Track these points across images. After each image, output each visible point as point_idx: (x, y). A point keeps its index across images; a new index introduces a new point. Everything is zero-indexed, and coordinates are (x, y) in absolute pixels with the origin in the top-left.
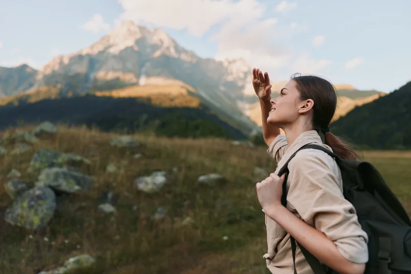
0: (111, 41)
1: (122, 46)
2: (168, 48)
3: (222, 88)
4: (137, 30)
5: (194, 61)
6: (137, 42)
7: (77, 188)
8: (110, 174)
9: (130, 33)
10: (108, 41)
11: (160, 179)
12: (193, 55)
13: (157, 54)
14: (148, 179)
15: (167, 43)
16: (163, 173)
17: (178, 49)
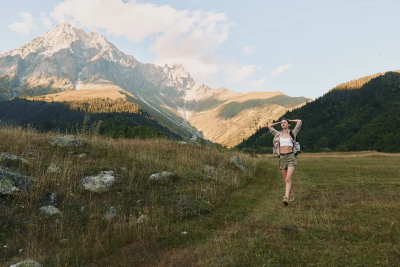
1: (56, 49)
2: (106, 53)
3: (162, 94)
4: (72, 32)
6: (73, 45)
7: (14, 188)
8: (53, 174)
11: (109, 178)
12: (133, 60)
13: (95, 58)
14: (96, 179)
15: (105, 47)
16: (112, 172)
17: (115, 52)
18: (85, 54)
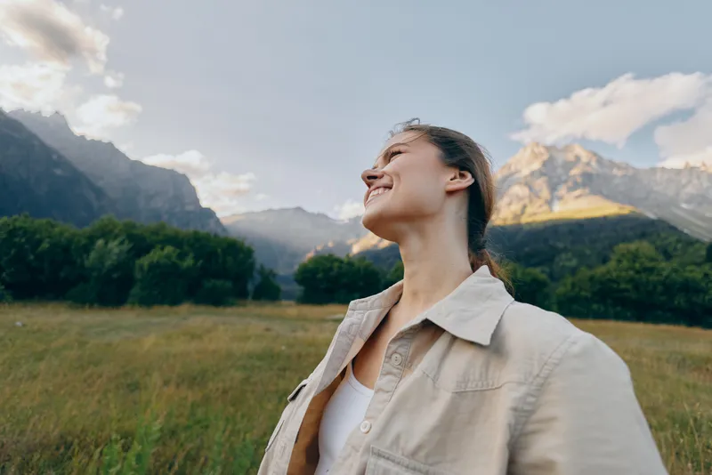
0: (513, 169)
1: (526, 172)
2: (588, 164)
3: (684, 206)
4: (542, 150)
5: (630, 173)
6: (545, 164)
9: (535, 156)
10: (510, 168)
12: (627, 167)
13: (575, 172)
15: (585, 157)
17: (600, 161)
18: (560, 171)
